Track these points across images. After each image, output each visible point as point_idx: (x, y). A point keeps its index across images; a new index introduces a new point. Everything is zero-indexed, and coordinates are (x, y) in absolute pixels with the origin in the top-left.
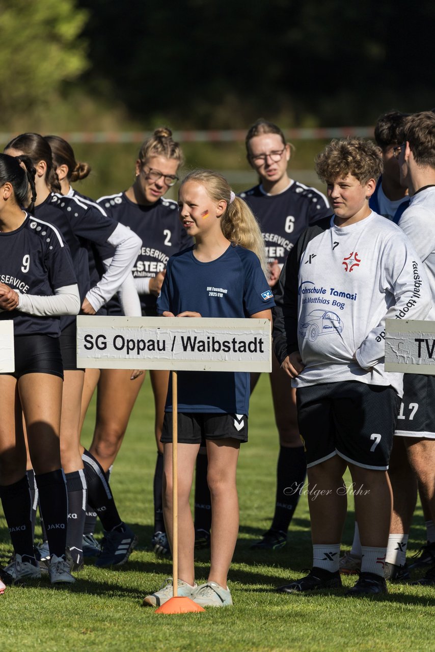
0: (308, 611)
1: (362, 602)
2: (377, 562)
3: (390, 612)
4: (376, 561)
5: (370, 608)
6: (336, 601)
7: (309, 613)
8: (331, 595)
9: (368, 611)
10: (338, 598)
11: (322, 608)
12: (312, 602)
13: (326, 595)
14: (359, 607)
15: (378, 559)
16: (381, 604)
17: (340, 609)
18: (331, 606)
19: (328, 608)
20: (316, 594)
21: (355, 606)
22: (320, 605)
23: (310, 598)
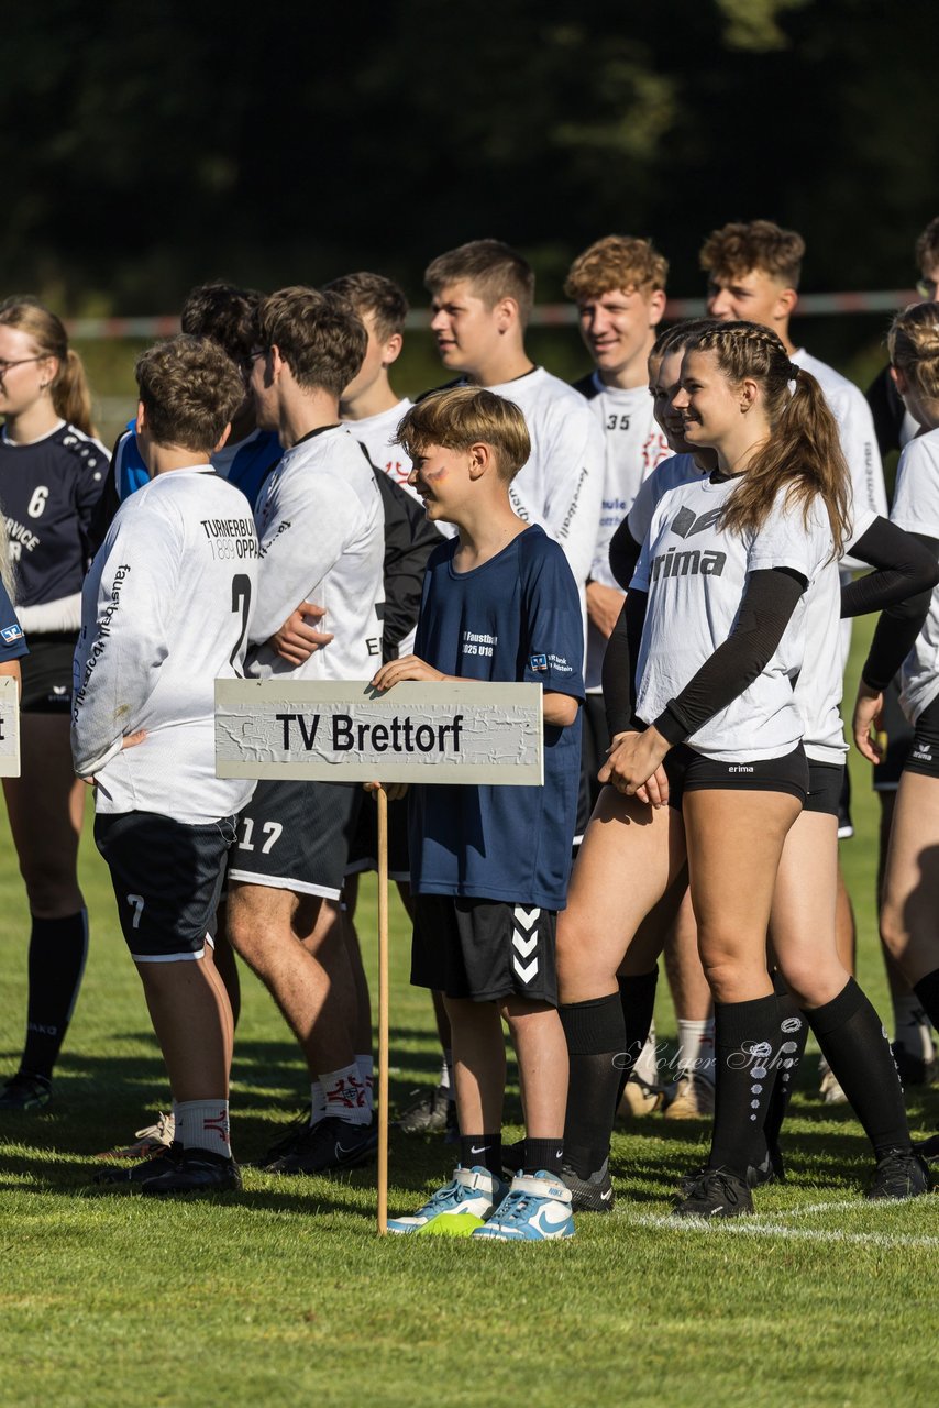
0: (91, 1225)
1: (193, 1206)
2: (206, 1127)
3: (245, 1227)
4: (203, 1124)
5: (209, 1218)
6: (144, 1206)
7: (93, 1228)
8: (134, 1194)
9: (205, 1224)
10: (148, 1201)
11: (119, 1220)
12: (99, 1209)
13: (125, 1193)
14: (187, 1216)
15: (206, 1121)
16: (229, 1211)
17: (151, 1221)
18: (134, 1216)
19: (128, 1218)
20: (106, 1192)
21: (180, 1215)
22: (114, 1214)
23: (95, 1200)
